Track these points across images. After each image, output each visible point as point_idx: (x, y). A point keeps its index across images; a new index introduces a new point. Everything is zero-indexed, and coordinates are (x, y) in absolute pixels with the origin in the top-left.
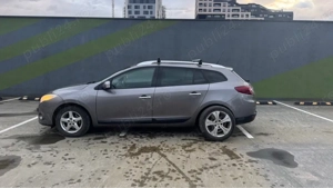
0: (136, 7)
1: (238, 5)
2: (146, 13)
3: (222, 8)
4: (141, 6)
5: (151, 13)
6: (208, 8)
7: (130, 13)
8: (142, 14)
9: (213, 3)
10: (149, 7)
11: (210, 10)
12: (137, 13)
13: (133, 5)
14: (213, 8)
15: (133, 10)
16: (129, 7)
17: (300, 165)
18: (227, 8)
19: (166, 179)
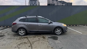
0: (32, 2)
1: (58, 1)
2: (34, 3)
3: (54, 2)
4: (33, 2)
5: (36, 3)
6: (50, 2)
7: (30, 3)
8: (33, 4)
9: (52, 1)
10: (35, 2)
11: (51, 3)
12: (32, 3)
13: (31, 2)
14: (52, 2)
15: (31, 3)
16: (30, 2)
17: (58, 40)
18: (55, 2)
19: (26, 44)
